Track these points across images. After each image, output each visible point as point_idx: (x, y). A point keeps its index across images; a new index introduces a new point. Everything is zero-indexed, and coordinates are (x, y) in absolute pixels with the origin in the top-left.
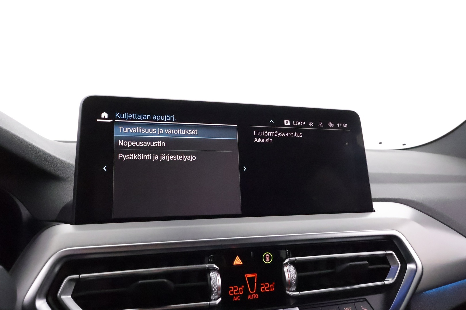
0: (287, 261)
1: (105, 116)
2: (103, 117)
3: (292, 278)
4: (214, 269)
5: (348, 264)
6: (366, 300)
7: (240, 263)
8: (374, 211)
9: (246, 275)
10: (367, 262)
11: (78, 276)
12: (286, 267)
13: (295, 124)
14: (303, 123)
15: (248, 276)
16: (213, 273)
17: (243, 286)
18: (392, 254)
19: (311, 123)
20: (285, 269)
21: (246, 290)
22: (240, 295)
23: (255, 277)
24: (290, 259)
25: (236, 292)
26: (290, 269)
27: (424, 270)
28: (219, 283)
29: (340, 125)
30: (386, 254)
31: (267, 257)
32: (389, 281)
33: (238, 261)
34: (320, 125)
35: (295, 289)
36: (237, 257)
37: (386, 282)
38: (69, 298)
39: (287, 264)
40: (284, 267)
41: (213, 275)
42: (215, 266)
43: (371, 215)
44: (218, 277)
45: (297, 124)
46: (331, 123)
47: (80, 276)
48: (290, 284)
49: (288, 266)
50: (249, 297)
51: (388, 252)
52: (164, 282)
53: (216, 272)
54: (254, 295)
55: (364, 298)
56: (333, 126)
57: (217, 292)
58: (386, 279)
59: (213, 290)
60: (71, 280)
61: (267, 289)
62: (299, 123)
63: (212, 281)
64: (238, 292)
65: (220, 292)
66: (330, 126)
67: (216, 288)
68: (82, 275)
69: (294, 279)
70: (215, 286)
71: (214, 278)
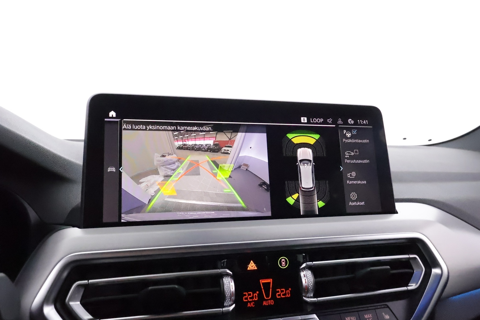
0: (304, 265)
1: (112, 115)
2: (110, 116)
3: (309, 284)
4: (227, 275)
5: (369, 269)
6: (388, 307)
7: (255, 268)
8: (397, 213)
9: (261, 281)
10: (388, 267)
11: (86, 281)
12: (303, 272)
13: (312, 121)
14: (321, 120)
15: (263, 282)
16: (227, 278)
17: (258, 292)
18: (415, 258)
19: (330, 120)
20: (302, 274)
21: (260, 296)
22: (254, 301)
23: (269, 283)
24: (307, 264)
25: (250, 298)
26: (307, 274)
27: (450, 275)
28: (232, 289)
29: (360, 122)
30: (410, 258)
31: (283, 261)
32: (413, 286)
33: (252, 266)
34: (339, 122)
35: (312, 295)
36: (252, 262)
37: (409, 288)
38: (78, 304)
39: (304, 269)
40: (300, 272)
41: (226, 281)
42: (228, 271)
43: (394, 217)
44: (231, 282)
45: (315, 120)
46: (351, 120)
47: (88, 281)
48: (307, 290)
49: (305, 271)
50: (265, 303)
51: (411, 256)
52: (175, 288)
53: (229, 277)
54: (269, 301)
55: (386, 305)
56: (353, 123)
57: (230, 299)
58: (409, 285)
59: (227, 296)
60: (79, 286)
61: (283, 295)
62: (317, 120)
63: (225, 287)
64: (252, 298)
65: (233, 298)
66: (349, 122)
67: (229, 294)
68: (90, 281)
69: (312, 284)
70: (228, 292)
71: (227, 283)
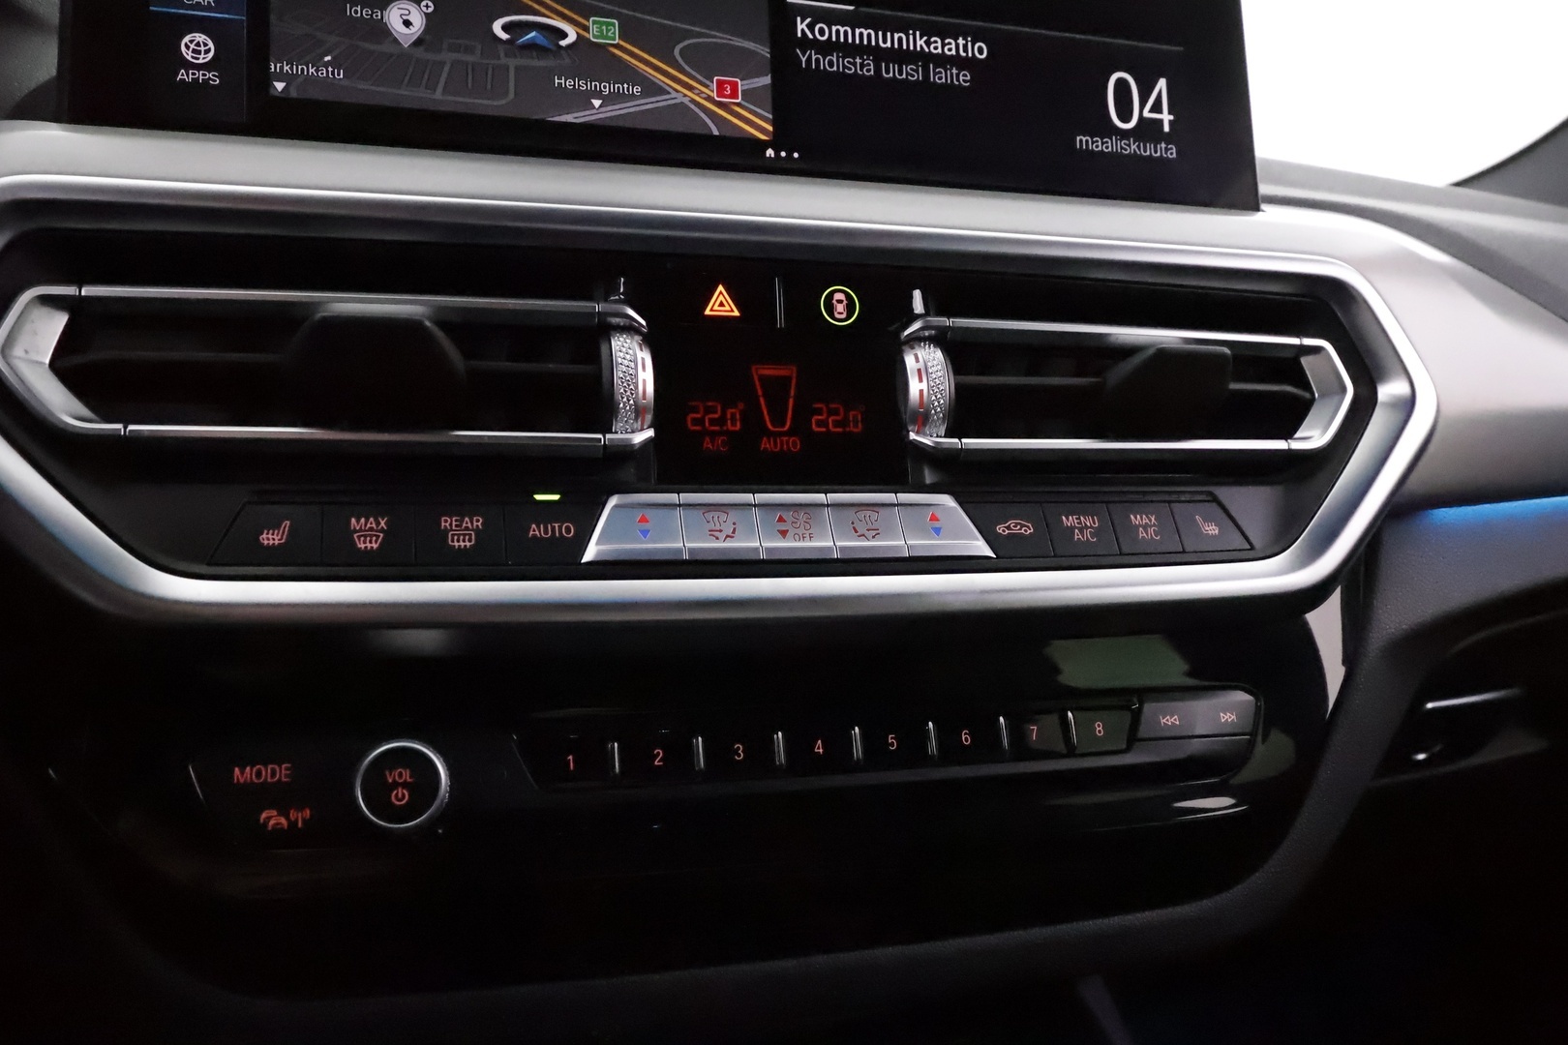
0: (918, 326)
3: (934, 398)
4: (630, 329)
7: (732, 311)
9: (757, 369)
11: (72, 289)
15: (764, 372)
16: (625, 339)
17: (741, 406)
20: (910, 361)
21: (751, 417)
23: (788, 379)
25: (713, 422)
26: (930, 364)
28: (645, 386)
32: (1309, 439)
33: (721, 304)
36: (722, 288)
37: (1295, 445)
39: (917, 338)
41: (622, 354)
42: (634, 315)
47: (80, 288)
48: (923, 418)
50: (766, 445)
53: (636, 339)
54: (785, 439)
58: (1297, 433)
59: (621, 405)
61: (836, 424)
63: (618, 374)
64: (721, 421)
65: (647, 413)
67: (632, 402)
68: (89, 288)
69: (942, 402)
70: (628, 393)
71: (626, 362)
